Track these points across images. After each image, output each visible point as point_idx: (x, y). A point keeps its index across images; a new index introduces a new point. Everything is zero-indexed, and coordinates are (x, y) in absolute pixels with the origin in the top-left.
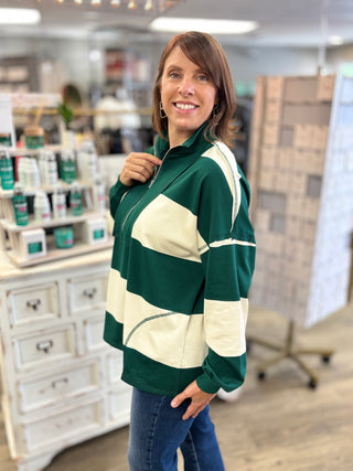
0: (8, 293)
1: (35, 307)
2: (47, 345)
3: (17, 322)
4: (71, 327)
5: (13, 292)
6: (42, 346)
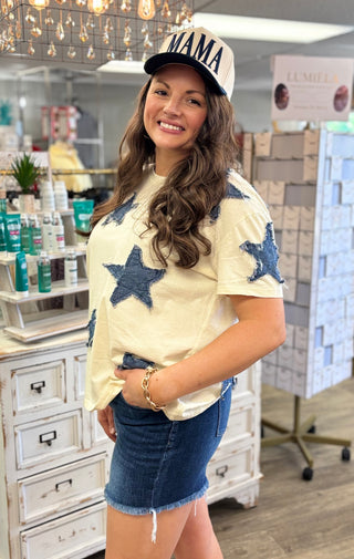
0: (13, 372)
1: (39, 390)
2: (51, 435)
3: (20, 409)
4: (78, 413)
5: (18, 372)
6: (45, 438)
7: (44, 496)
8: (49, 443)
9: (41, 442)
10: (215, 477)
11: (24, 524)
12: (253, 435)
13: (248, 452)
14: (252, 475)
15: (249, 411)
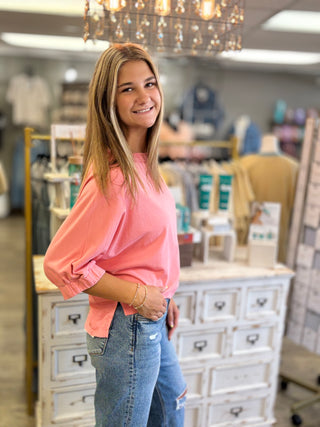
0: (53, 305)
1: (75, 321)
2: (83, 358)
5: (58, 305)
6: (77, 359)
7: (72, 404)
8: (80, 363)
9: (74, 361)
10: (229, 415)
11: (53, 423)
12: (269, 386)
13: (263, 400)
14: (265, 420)
15: (268, 365)
